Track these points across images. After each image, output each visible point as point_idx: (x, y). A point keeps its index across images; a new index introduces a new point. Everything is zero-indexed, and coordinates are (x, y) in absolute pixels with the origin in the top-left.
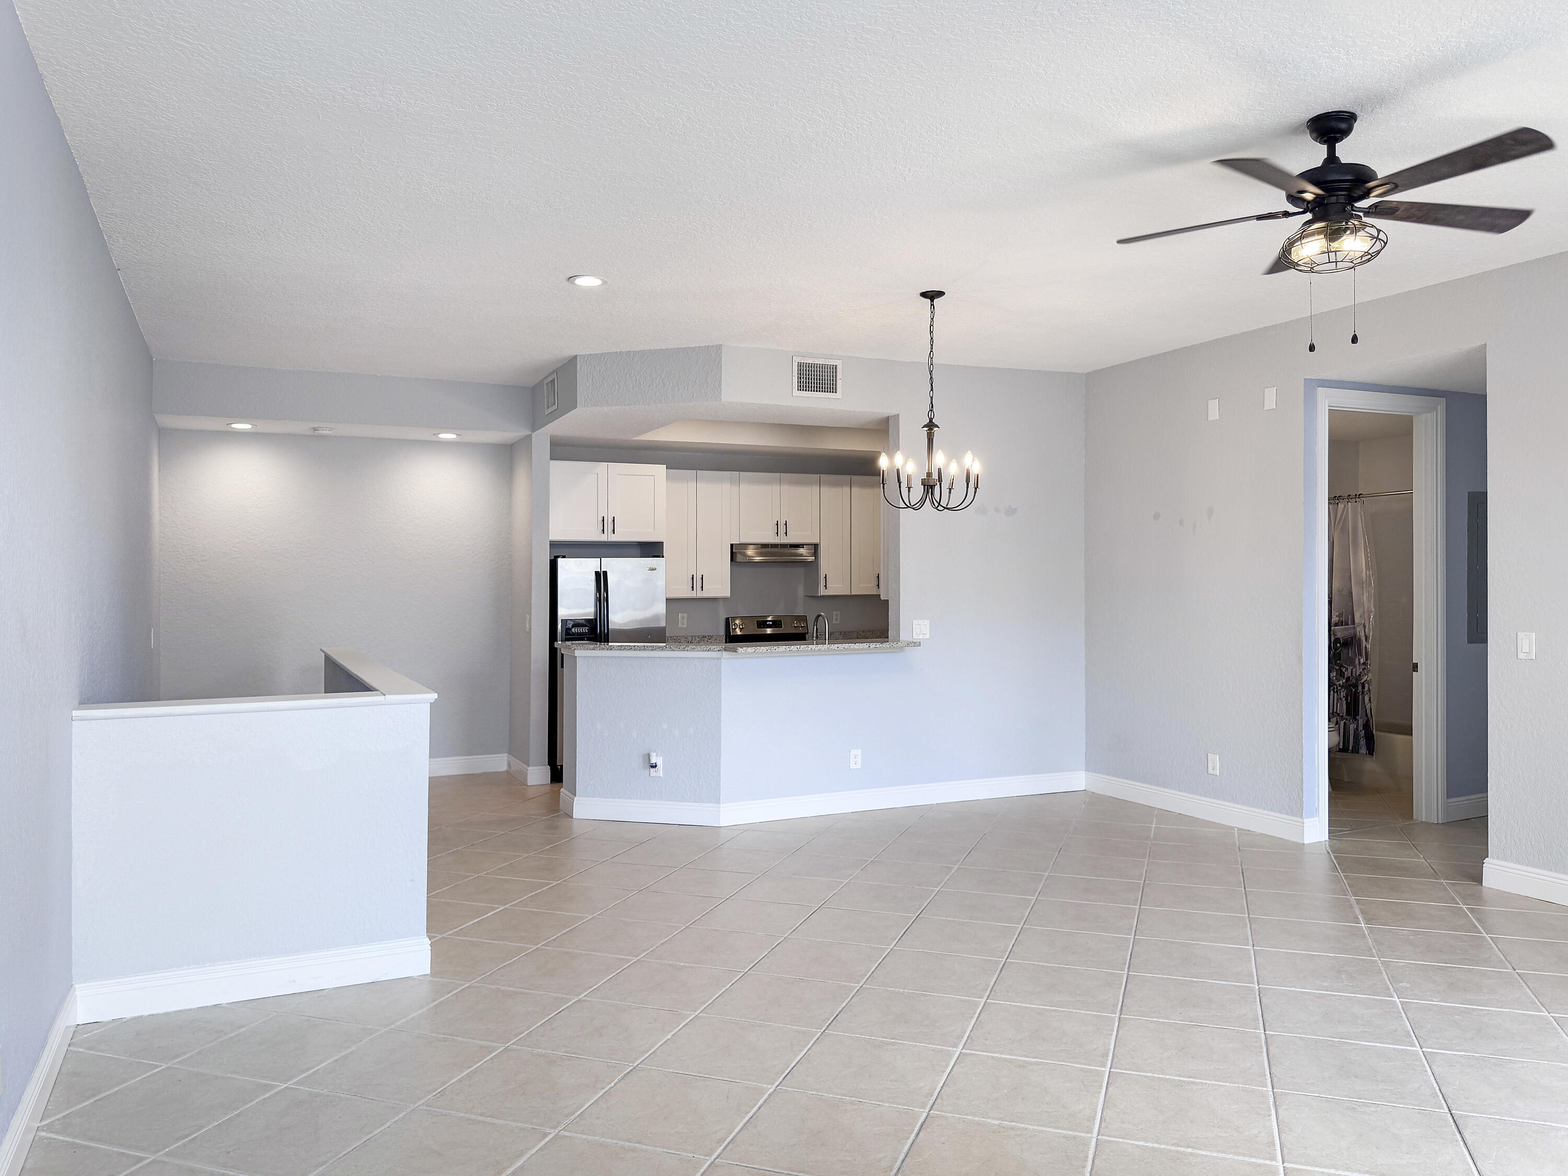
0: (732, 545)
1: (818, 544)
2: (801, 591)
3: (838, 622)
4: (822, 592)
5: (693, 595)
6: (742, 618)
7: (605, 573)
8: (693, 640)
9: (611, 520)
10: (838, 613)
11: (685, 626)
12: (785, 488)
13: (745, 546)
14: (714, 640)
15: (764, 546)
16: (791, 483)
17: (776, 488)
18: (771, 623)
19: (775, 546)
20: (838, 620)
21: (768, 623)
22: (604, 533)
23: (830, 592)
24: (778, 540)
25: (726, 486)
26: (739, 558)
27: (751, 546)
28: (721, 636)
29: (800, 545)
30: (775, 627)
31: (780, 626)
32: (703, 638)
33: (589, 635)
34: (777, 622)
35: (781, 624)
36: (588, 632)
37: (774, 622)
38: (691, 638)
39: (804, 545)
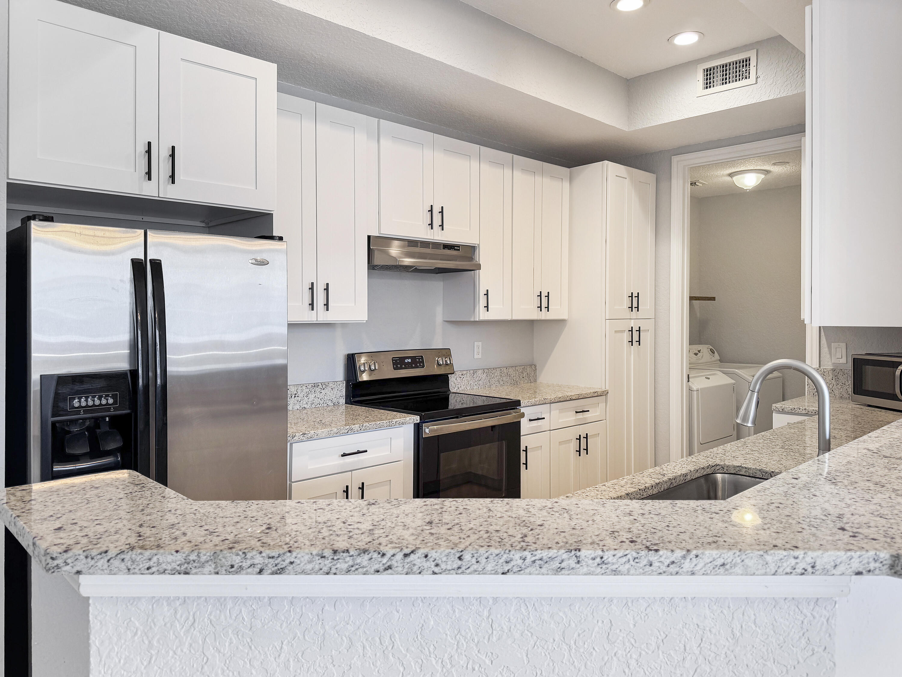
0: (369, 237)
1: (476, 247)
2: (439, 315)
3: (480, 356)
4: (483, 315)
5: (312, 317)
6: (371, 354)
7: (157, 265)
8: (299, 391)
9: (165, 153)
10: (480, 344)
12: (439, 157)
13: (387, 240)
14: (330, 389)
15: (412, 243)
17: (428, 154)
18: (410, 360)
19: (425, 244)
20: (480, 354)
21: (406, 361)
22: (150, 179)
23: (490, 315)
24: (431, 235)
26: (378, 260)
27: (396, 243)
28: (340, 382)
29: (456, 246)
30: (417, 367)
31: (422, 364)
32: (314, 388)
33: (116, 409)
34: (417, 359)
35: (423, 362)
36: (115, 403)
37: (413, 358)
38: (295, 388)
39: (459, 247)
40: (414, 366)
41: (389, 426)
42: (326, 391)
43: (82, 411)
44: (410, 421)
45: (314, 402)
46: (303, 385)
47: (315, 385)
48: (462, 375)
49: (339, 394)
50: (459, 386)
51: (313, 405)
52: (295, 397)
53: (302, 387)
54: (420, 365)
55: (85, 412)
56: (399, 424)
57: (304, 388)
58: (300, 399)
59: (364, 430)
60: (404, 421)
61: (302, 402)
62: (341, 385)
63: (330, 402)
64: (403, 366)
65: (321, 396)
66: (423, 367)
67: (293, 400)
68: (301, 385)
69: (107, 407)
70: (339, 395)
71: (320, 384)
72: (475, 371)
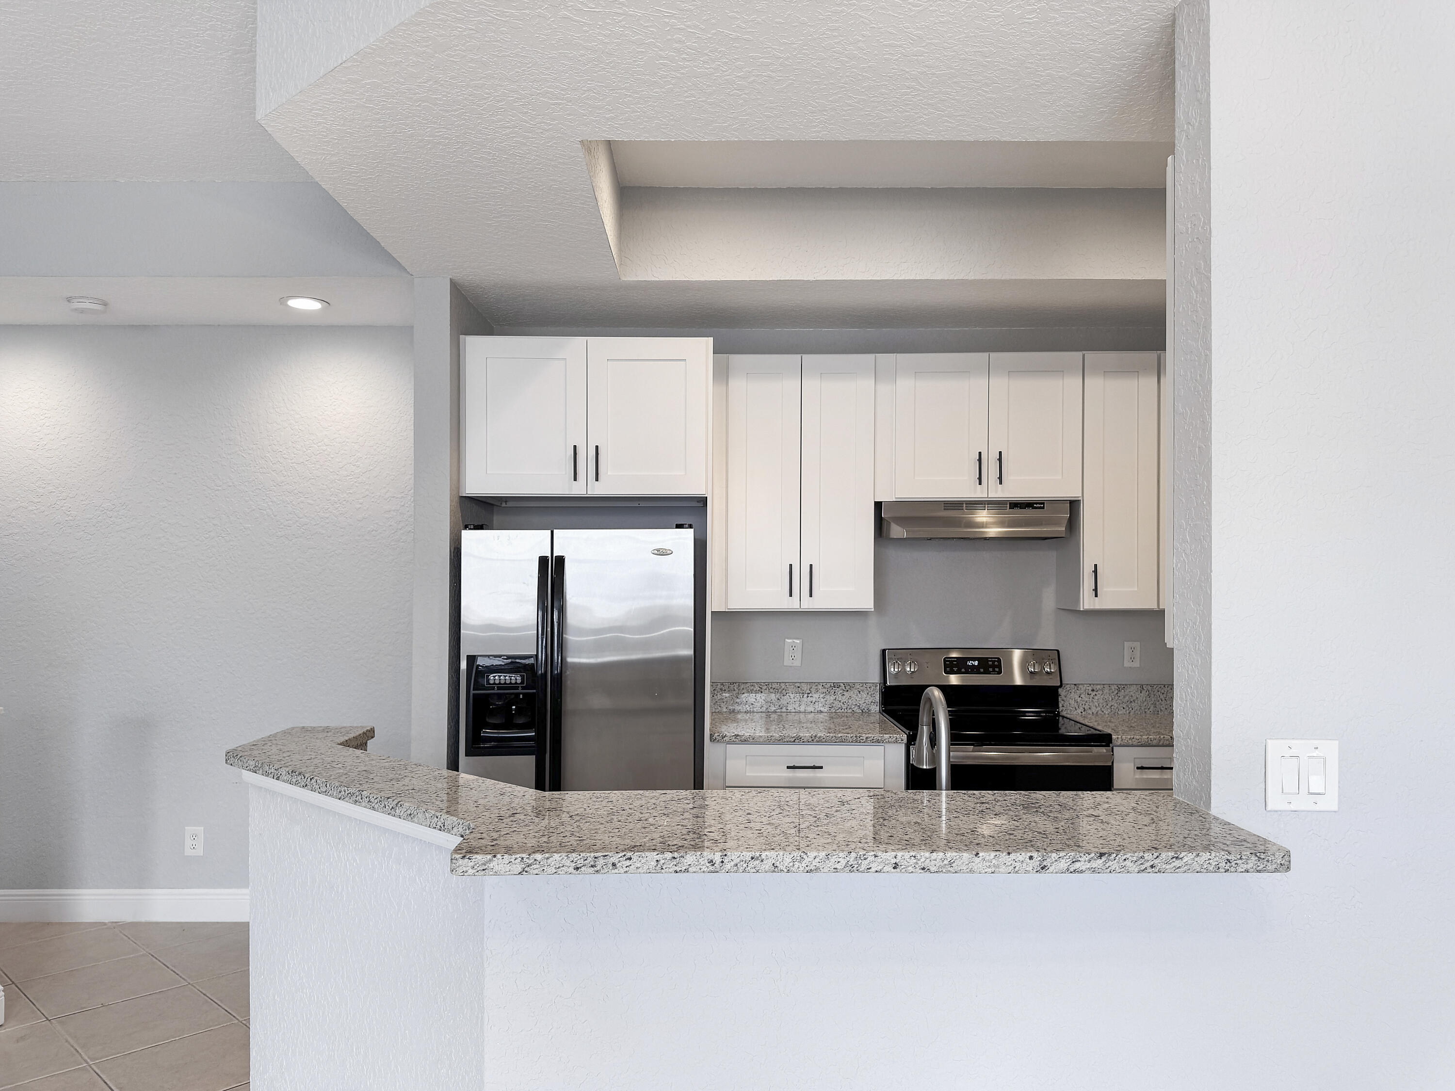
0: (878, 505)
1: (1079, 501)
2: (1049, 600)
3: (1137, 664)
4: (1087, 602)
5: (793, 604)
6: (909, 651)
7: (560, 561)
8: (813, 690)
9: (591, 453)
10: (1137, 644)
11: (797, 663)
12: (1000, 383)
13: (911, 506)
14: (856, 692)
15: (951, 505)
16: (1011, 373)
17: (979, 383)
18: (976, 663)
19: (976, 505)
20: (1138, 659)
21: (970, 663)
22: (576, 479)
23: (1108, 601)
24: (982, 492)
25: (866, 384)
26: (896, 530)
28: (871, 685)
29: (1037, 503)
30: (986, 672)
31: (997, 669)
32: (834, 688)
33: (523, 688)
34: (990, 661)
35: (1000, 667)
36: (522, 683)
37: (983, 661)
38: (808, 686)
39: (1043, 504)
40: (982, 670)
41: (856, 742)
42: (851, 693)
43: (496, 687)
44: (890, 740)
45: (834, 705)
46: (819, 683)
47: (836, 685)
48: (1093, 690)
49: (869, 699)
50: (1087, 707)
51: (832, 709)
52: (808, 697)
53: (817, 685)
54: (994, 670)
55: (499, 688)
56: (872, 741)
57: (820, 687)
58: (814, 700)
59: (818, 742)
60: (880, 738)
61: (817, 703)
62: (873, 688)
63: (857, 707)
64: (963, 670)
65: (844, 699)
66: (1000, 672)
67: (806, 700)
68: (816, 684)
69: (513, 686)
70: (870, 701)
71: (842, 684)
72: (1121, 687)
